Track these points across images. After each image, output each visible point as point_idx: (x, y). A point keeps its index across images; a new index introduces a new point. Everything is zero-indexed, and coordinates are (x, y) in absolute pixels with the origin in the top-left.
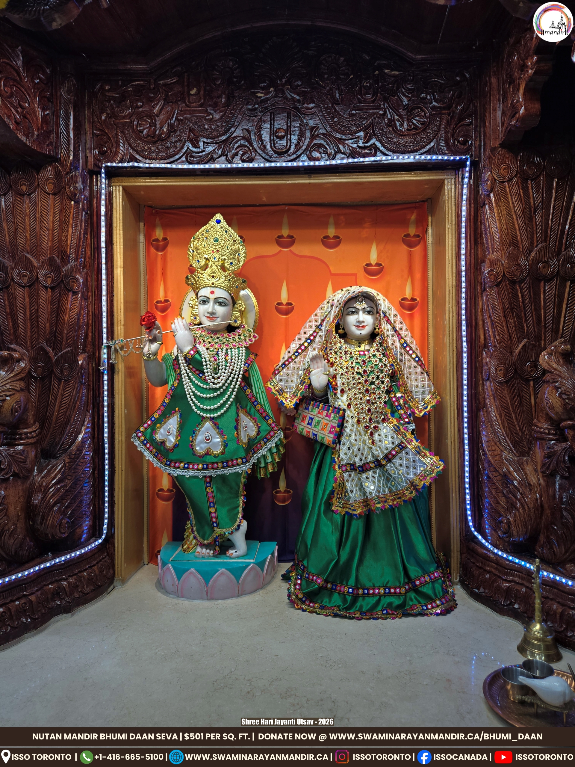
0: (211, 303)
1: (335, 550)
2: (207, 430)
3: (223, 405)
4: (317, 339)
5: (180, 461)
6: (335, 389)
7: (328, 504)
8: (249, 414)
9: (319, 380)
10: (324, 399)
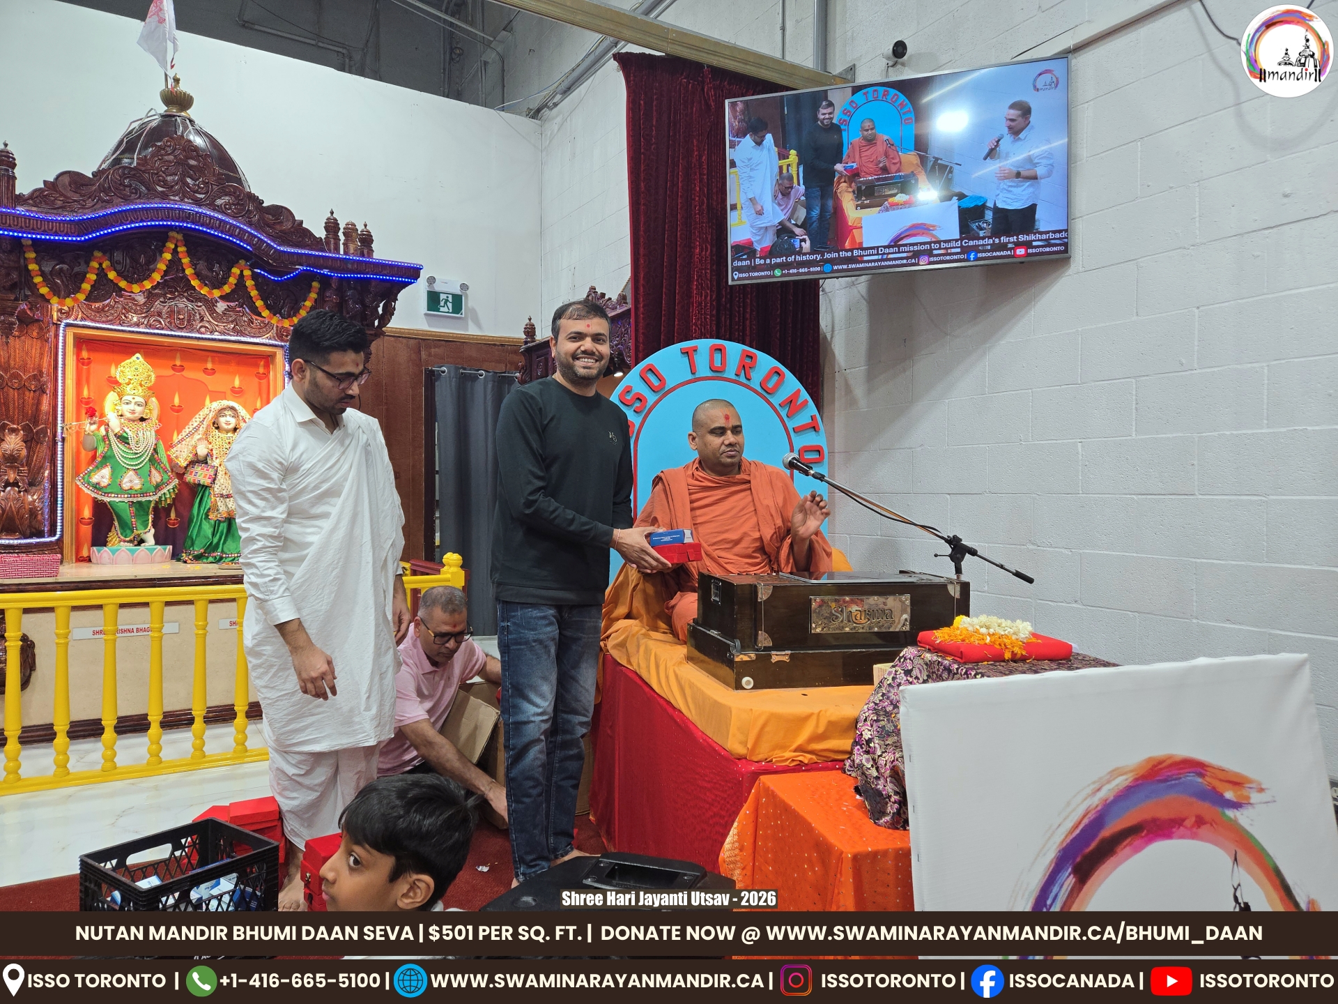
0: (133, 404)
1: (210, 537)
2: (131, 476)
3: (141, 463)
4: (201, 429)
5: (112, 493)
6: (212, 456)
7: (207, 515)
8: (156, 469)
9: (202, 451)
10: (205, 461)
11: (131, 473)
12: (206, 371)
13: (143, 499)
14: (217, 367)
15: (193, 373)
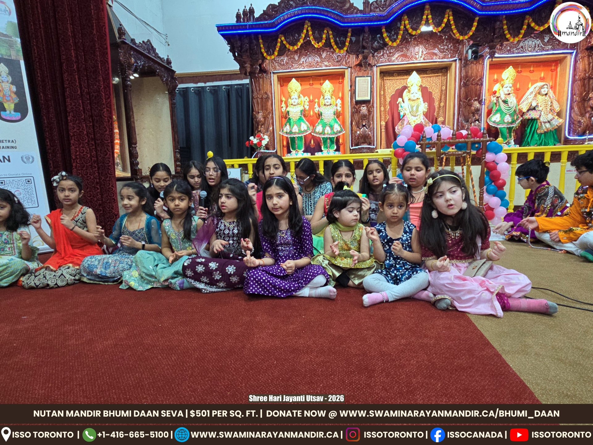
0: (508, 87)
2: (508, 117)
4: (532, 95)
5: (500, 124)
6: (538, 106)
7: (536, 131)
8: (516, 114)
9: (534, 104)
10: (534, 109)
11: (508, 115)
12: (531, 72)
13: (512, 126)
14: (535, 69)
15: (526, 73)
